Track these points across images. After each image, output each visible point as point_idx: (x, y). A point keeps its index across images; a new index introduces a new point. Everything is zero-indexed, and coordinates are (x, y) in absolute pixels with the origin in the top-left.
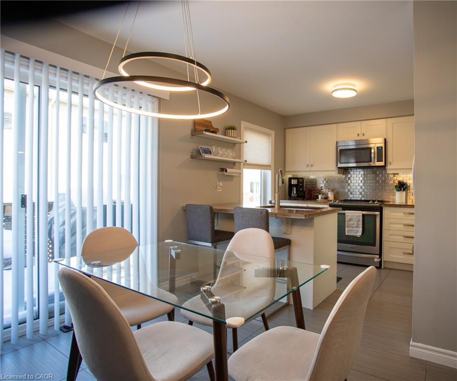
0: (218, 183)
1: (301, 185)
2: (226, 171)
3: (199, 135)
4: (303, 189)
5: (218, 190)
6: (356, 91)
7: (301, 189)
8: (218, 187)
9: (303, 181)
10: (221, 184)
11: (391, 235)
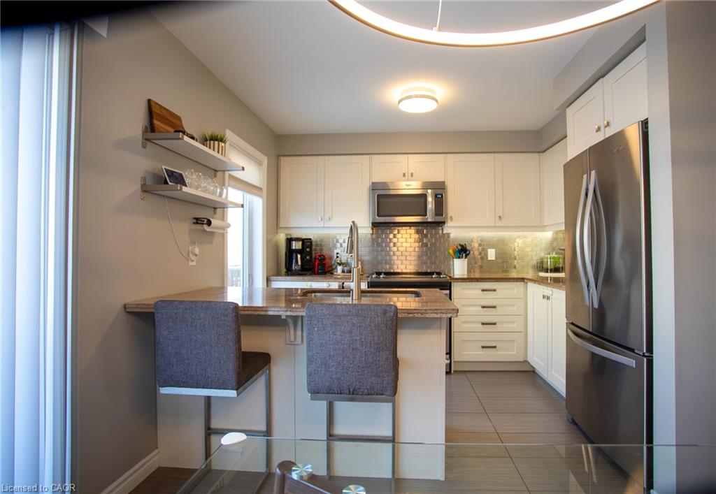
0: (190, 248)
1: (308, 250)
2: (209, 223)
3: (156, 142)
4: (311, 257)
5: (191, 264)
6: (436, 101)
7: (308, 257)
8: (191, 255)
9: (311, 242)
10: (197, 250)
11: (464, 322)
